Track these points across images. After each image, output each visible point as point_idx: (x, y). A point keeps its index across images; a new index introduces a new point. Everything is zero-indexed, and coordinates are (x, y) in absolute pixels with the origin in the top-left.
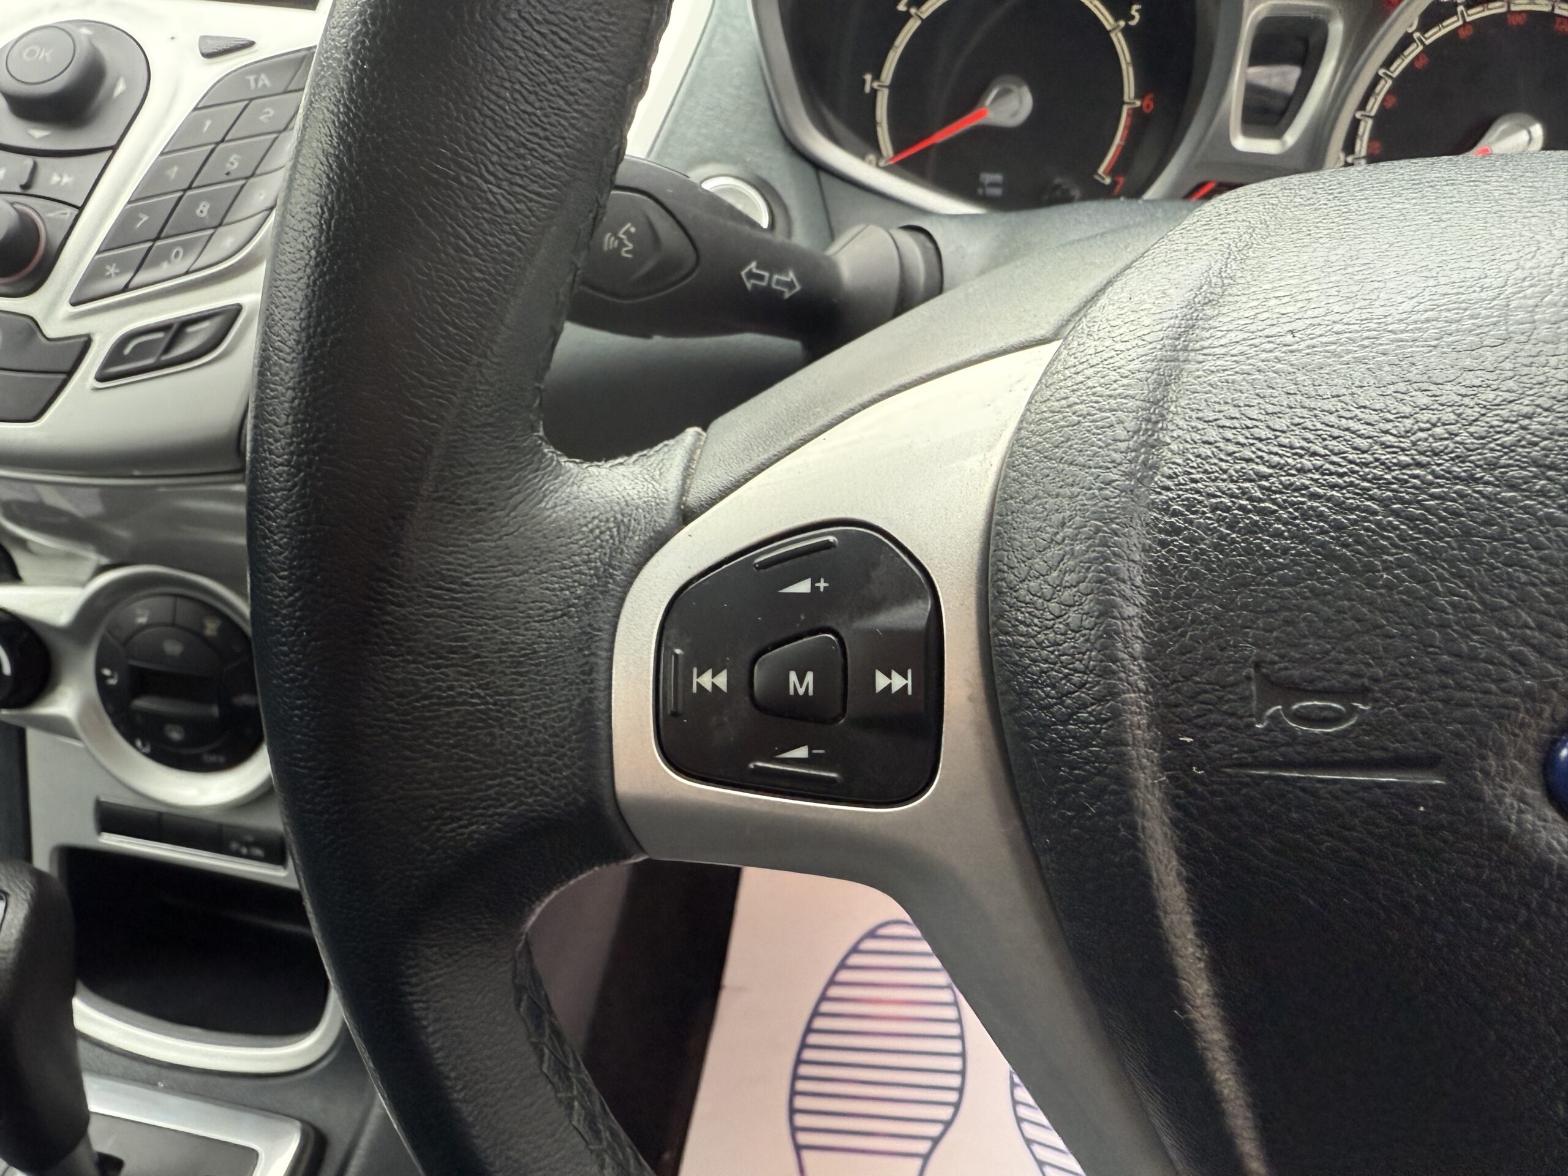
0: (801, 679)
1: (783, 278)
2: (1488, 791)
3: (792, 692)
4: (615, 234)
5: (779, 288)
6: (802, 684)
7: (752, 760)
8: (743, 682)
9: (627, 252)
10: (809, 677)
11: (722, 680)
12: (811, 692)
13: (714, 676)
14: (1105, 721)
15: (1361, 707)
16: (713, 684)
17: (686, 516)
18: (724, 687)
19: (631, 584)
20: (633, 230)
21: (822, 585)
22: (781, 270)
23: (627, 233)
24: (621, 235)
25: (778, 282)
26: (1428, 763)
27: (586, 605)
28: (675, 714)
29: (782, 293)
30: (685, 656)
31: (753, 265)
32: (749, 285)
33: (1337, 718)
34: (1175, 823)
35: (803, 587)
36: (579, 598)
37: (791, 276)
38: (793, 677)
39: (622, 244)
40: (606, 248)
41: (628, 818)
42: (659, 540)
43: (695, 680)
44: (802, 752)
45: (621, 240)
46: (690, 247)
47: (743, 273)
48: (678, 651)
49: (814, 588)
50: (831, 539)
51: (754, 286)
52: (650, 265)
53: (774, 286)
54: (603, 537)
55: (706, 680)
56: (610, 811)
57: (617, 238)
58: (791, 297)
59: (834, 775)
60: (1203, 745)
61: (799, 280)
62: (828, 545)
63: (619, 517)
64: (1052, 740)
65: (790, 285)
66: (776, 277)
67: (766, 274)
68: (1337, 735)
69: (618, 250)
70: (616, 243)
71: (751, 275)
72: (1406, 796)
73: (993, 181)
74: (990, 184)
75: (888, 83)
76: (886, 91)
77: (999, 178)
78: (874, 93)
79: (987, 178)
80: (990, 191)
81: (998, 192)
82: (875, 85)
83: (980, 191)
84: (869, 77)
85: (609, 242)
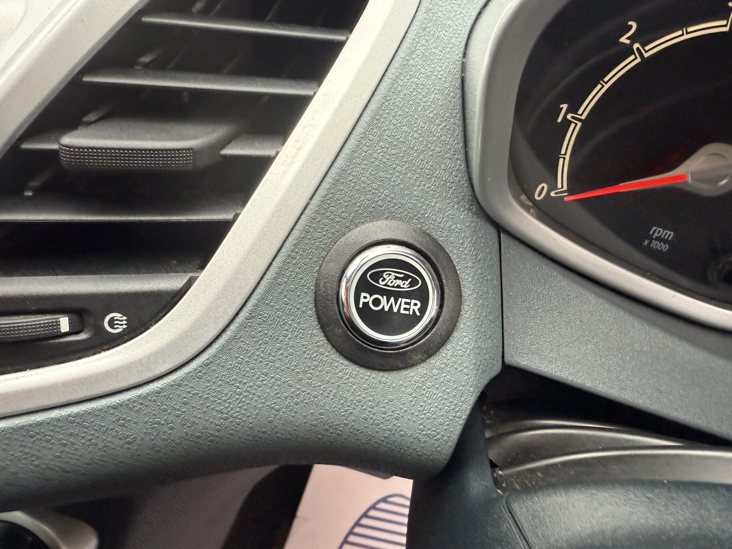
73: (662, 236)
74: (658, 239)
75: (583, 117)
76: (579, 124)
77: (669, 234)
78: (567, 123)
79: (657, 231)
80: (657, 245)
81: (664, 247)
82: (569, 117)
83: (646, 242)
84: (565, 106)
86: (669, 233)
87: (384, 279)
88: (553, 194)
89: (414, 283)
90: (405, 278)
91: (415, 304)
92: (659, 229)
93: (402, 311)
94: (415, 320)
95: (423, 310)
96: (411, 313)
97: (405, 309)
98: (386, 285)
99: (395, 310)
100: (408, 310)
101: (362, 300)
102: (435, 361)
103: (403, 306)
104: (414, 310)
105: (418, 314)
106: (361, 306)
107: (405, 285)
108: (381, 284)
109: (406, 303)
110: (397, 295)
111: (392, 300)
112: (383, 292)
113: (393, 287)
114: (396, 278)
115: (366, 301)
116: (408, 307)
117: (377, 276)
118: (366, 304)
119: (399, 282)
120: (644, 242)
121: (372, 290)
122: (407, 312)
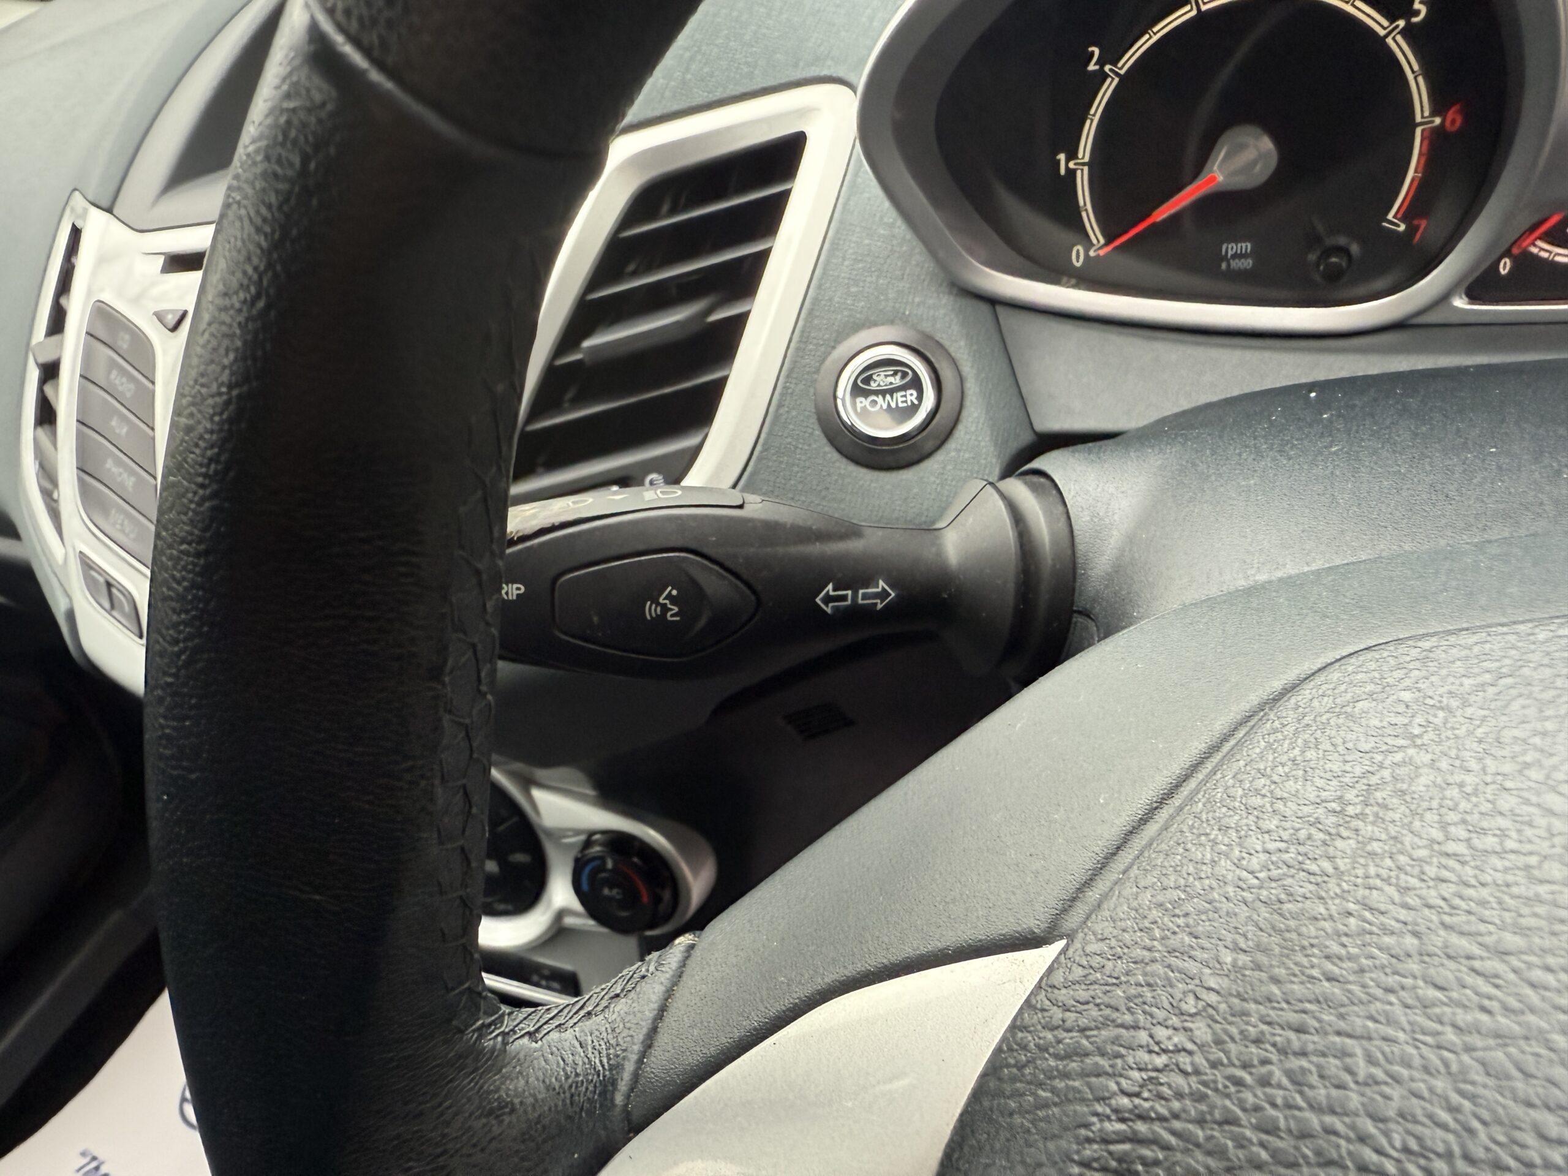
1: (872, 590)
4: (655, 603)
5: (867, 602)
9: (672, 616)
20: (674, 592)
22: (867, 582)
24: (662, 601)
25: (865, 597)
29: (873, 606)
31: (830, 587)
32: (829, 609)
37: (882, 585)
39: (664, 607)
40: (647, 617)
46: (746, 590)
47: (818, 600)
51: (836, 608)
52: (701, 623)
53: (860, 602)
57: (658, 604)
61: (893, 586)
65: (884, 594)
66: (862, 592)
67: (848, 593)
69: (661, 617)
70: (659, 609)
71: (828, 599)
73: (1239, 252)
74: (1235, 256)
75: (1087, 159)
76: (1086, 169)
77: (1246, 246)
78: (1072, 173)
79: (1230, 248)
80: (1236, 264)
81: (1248, 263)
82: (1071, 165)
83: (1224, 266)
84: (1062, 157)
85: (651, 610)
86: (1244, 245)
87: (875, 381)
88: (1092, 253)
89: (904, 375)
90: (895, 373)
91: (911, 395)
92: (1230, 246)
93: (901, 405)
94: (914, 409)
95: (920, 397)
96: (909, 403)
97: (902, 402)
98: (879, 385)
99: (893, 405)
100: (906, 402)
101: (859, 405)
102: (951, 445)
103: (900, 399)
104: (912, 401)
105: (916, 402)
106: (859, 410)
107: (897, 381)
108: (873, 386)
109: (902, 396)
110: (892, 392)
111: (888, 397)
112: (876, 393)
113: (886, 385)
114: (886, 376)
115: (863, 405)
116: (904, 399)
117: (868, 380)
118: (864, 408)
119: (891, 379)
120: (1220, 266)
121: (866, 393)
122: (905, 405)
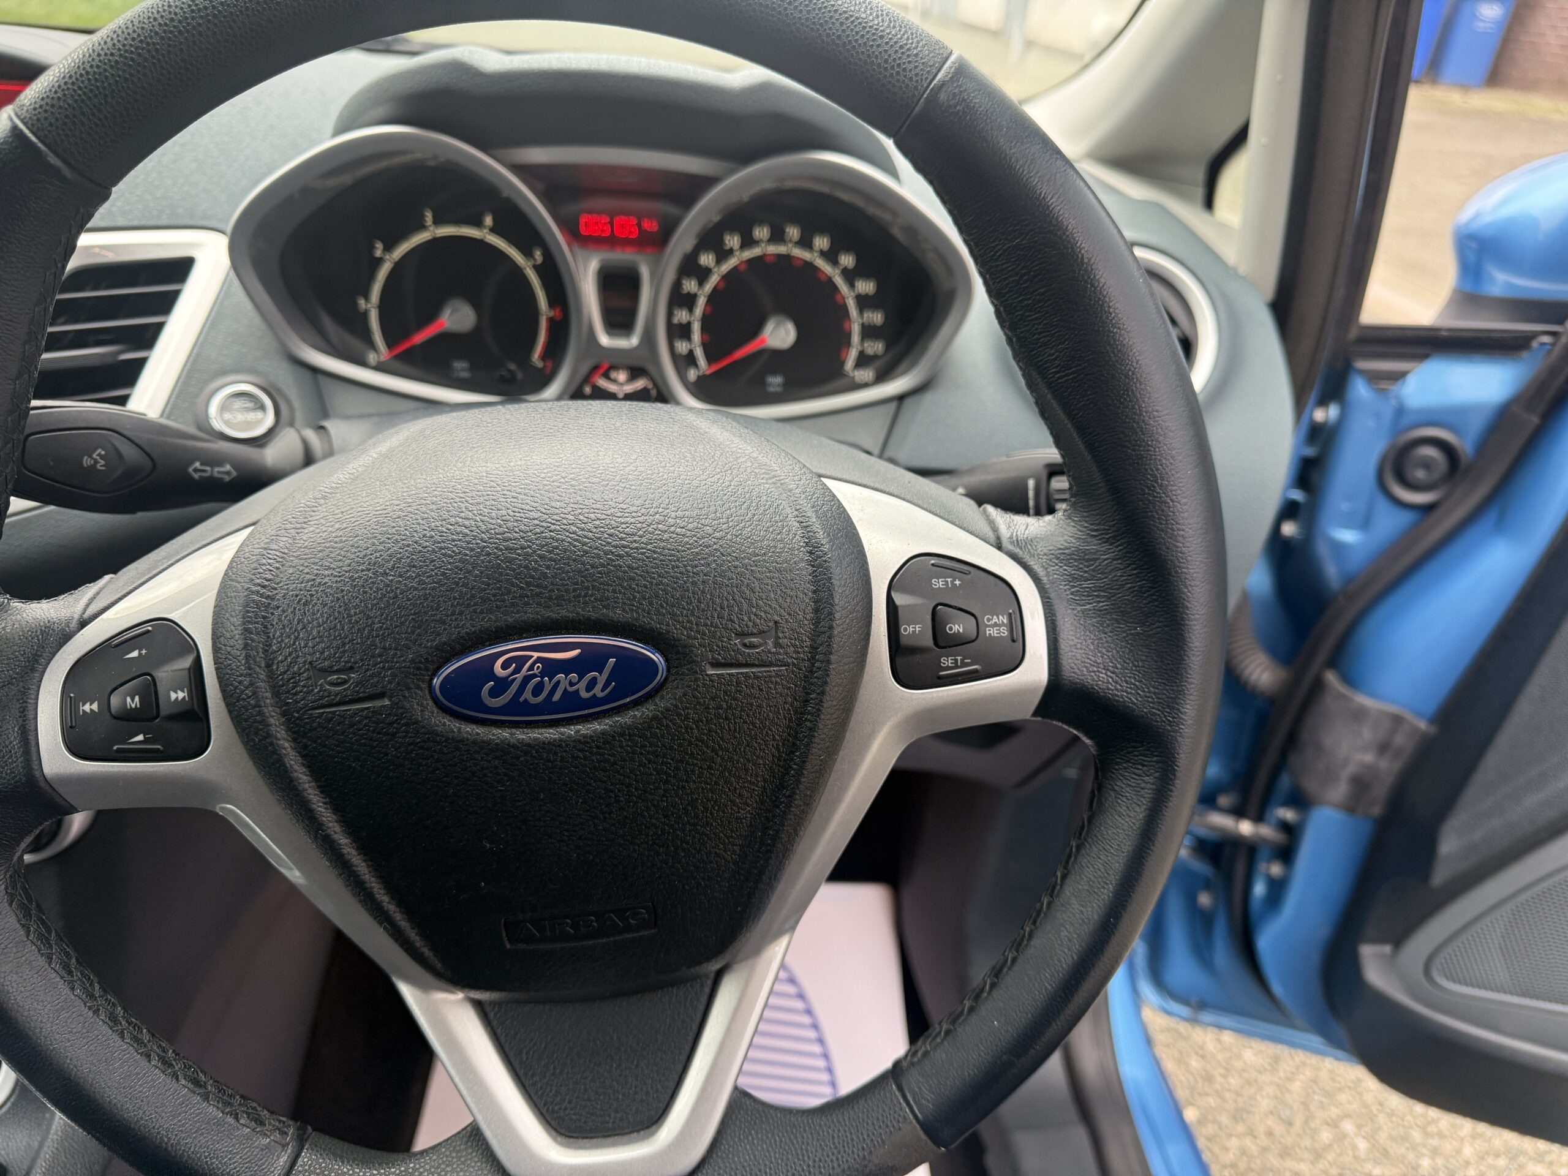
0: (133, 700)
1: (222, 469)
2: (408, 706)
3: (129, 707)
4: (90, 456)
5: (220, 476)
6: (134, 702)
7: (114, 745)
8: (106, 705)
9: (101, 466)
10: (137, 699)
11: (95, 707)
12: (138, 706)
13: (91, 705)
14: (250, 697)
15: (353, 675)
16: (91, 709)
17: (83, 624)
18: (97, 710)
19: (49, 664)
20: (103, 453)
21: (144, 652)
22: (220, 463)
23: (99, 455)
24: (94, 456)
25: (218, 472)
26: (380, 696)
27: (22, 677)
28: (71, 727)
29: (221, 479)
30: (75, 697)
31: (197, 465)
32: (196, 476)
33: (345, 682)
34: (295, 740)
35: (135, 654)
36: (17, 674)
37: (228, 467)
38: (129, 699)
39: (96, 462)
40: (85, 465)
41: (54, 786)
42: (66, 637)
43: (81, 708)
44: (140, 738)
45: (95, 460)
46: (147, 458)
47: (191, 470)
48: (72, 695)
49: (140, 654)
50: (150, 628)
51: (200, 476)
52: (119, 472)
53: (216, 475)
54: (33, 641)
55: (87, 708)
56: (42, 784)
57: (92, 458)
58: (231, 481)
59: (159, 747)
60: (296, 702)
61: (235, 469)
62: (148, 631)
63: (43, 628)
64: (237, 710)
65: (228, 473)
66: (216, 469)
67: (208, 468)
68: (345, 690)
69: (93, 466)
70: (92, 462)
71: (196, 470)
72: (376, 712)
85: (87, 461)
